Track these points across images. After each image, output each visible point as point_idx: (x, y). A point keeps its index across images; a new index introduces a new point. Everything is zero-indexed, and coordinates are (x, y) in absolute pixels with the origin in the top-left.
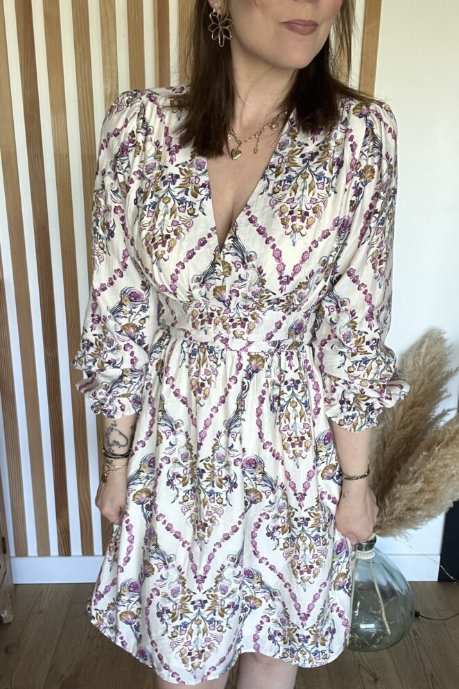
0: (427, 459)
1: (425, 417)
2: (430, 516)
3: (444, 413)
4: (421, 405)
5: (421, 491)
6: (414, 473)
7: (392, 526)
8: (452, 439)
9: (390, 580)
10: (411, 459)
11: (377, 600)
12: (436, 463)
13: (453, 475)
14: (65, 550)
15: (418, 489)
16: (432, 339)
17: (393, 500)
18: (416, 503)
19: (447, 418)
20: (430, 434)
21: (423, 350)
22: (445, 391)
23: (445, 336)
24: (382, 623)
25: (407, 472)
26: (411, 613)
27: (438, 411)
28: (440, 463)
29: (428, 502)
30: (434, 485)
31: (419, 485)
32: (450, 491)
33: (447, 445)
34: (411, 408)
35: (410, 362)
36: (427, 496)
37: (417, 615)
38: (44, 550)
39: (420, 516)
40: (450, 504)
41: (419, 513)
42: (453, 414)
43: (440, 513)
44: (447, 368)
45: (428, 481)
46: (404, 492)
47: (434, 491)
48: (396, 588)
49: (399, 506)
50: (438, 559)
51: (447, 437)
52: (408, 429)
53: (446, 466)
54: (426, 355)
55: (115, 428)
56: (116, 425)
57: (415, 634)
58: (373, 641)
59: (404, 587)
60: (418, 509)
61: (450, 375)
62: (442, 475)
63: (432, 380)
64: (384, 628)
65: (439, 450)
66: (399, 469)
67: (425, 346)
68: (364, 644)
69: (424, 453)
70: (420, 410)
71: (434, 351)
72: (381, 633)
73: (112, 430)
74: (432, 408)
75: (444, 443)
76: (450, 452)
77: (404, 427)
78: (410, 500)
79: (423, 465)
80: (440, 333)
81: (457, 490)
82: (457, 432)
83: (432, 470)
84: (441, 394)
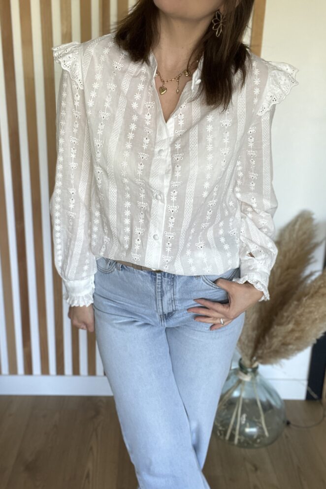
0: (297, 307)
1: (297, 276)
2: (299, 350)
3: (311, 274)
4: (295, 267)
5: (293, 331)
6: (288, 317)
7: (270, 357)
8: (316, 292)
9: (268, 396)
10: (286, 307)
11: (258, 411)
12: (304, 310)
13: (316, 319)
15: (290, 329)
16: (304, 219)
17: (272, 337)
18: (288, 340)
19: (313, 278)
20: (301, 290)
21: (297, 227)
22: (313, 257)
23: (314, 217)
24: (261, 428)
25: (282, 317)
26: (284, 422)
27: (307, 272)
28: (307, 310)
29: (298, 339)
30: (302, 327)
31: (291, 326)
32: (314, 331)
33: (312, 296)
34: (288, 268)
35: (287, 236)
36: (297, 334)
37: (288, 423)
39: (291, 349)
40: (313, 341)
41: (291, 347)
42: (317, 275)
43: (306, 347)
44: (315, 241)
45: (297, 323)
46: (280, 331)
47: (302, 331)
48: (273, 403)
49: (276, 342)
50: (305, 383)
51: (312, 292)
52: (285, 285)
53: (311, 312)
54: (299, 230)
57: (287, 437)
58: (255, 441)
59: (279, 403)
60: (289, 344)
61: (316, 245)
62: (308, 319)
63: (303, 249)
64: (263, 432)
65: (306, 300)
66: (276, 315)
67: (298, 224)
68: (248, 444)
69: (295, 303)
70: (293, 271)
71: (305, 227)
72: (261, 435)
74: (302, 271)
75: (310, 295)
76: (314, 302)
77: (281, 284)
78: (285, 337)
79: (294, 312)
80: (310, 214)
81: (319, 331)
82: (320, 287)
83: (301, 315)
84: (309, 259)
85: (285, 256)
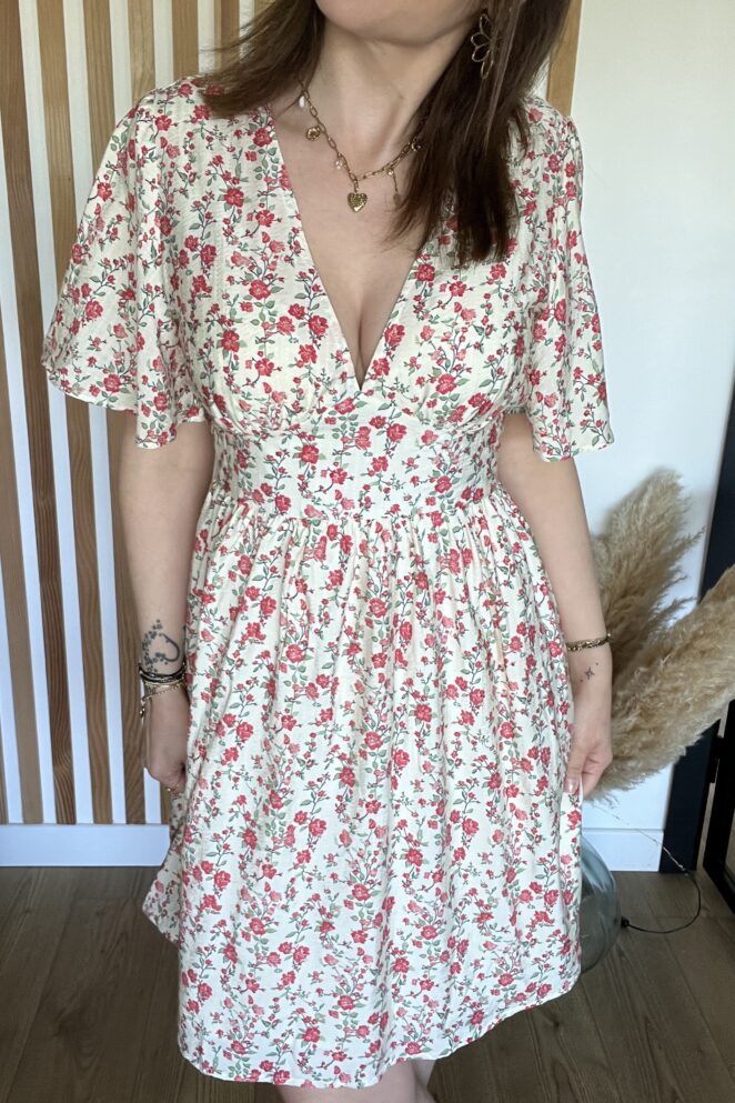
0: (646, 678)
1: (644, 612)
2: (650, 770)
3: (676, 606)
4: (640, 591)
5: (636, 729)
6: (626, 700)
8: (687, 647)
10: (621, 678)
12: (661, 685)
13: (687, 705)
14: (67, 814)
15: (631, 725)
16: (659, 487)
18: (626, 748)
19: (681, 614)
20: (653, 639)
21: (645, 504)
22: (678, 570)
23: (681, 482)
26: (616, 921)
27: (666, 602)
28: (667, 686)
29: (646, 746)
30: (656, 721)
31: (632, 719)
32: (682, 730)
33: (679, 656)
34: (624, 596)
35: (623, 523)
36: (646, 738)
37: (625, 923)
38: (32, 814)
39: (633, 769)
40: (680, 750)
41: (631, 764)
42: (689, 607)
43: (664, 764)
44: (683, 534)
45: (646, 714)
47: (657, 729)
48: (592, 881)
50: (660, 836)
51: (678, 645)
52: (618, 630)
53: (676, 690)
54: (649, 511)
55: (158, 631)
56: (160, 627)
57: (621, 954)
59: (604, 880)
60: (630, 758)
61: (685, 545)
62: (670, 705)
63: (657, 553)
65: (665, 664)
67: (647, 497)
69: (642, 669)
70: (637, 600)
71: (662, 505)
73: (154, 636)
74: (655, 598)
75: (673, 653)
76: (683, 669)
77: (613, 627)
78: (619, 743)
79: (641, 689)
80: (672, 475)
81: (692, 729)
82: (696, 637)
83: (654, 696)
84: (672, 574)
85: (619, 567)
